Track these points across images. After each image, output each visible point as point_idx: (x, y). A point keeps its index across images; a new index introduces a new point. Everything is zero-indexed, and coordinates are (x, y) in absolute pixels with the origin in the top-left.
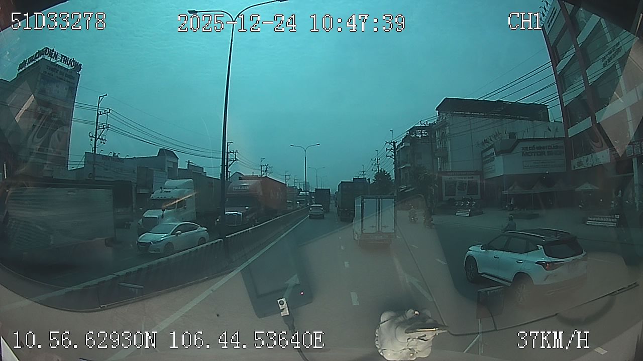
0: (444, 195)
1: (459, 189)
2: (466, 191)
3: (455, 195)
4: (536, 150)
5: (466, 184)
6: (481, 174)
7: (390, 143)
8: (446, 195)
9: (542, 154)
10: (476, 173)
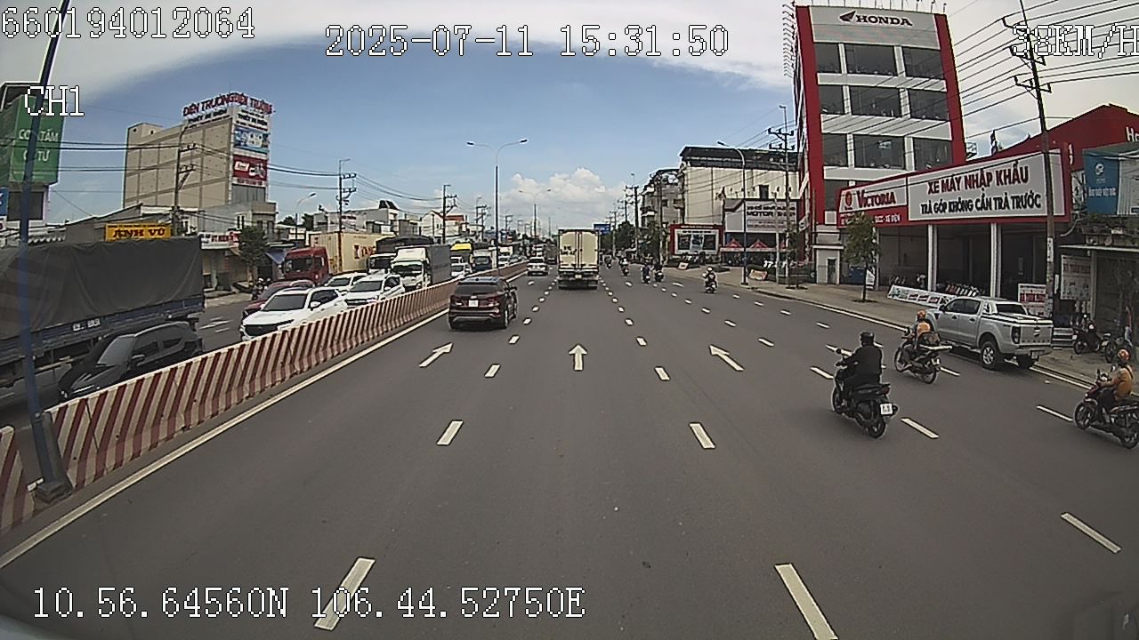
0: (676, 247)
1: (693, 243)
2: (702, 245)
3: (688, 249)
4: (763, 210)
5: (702, 238)
6: (721, 228)
7: (631, 188)
8: (679, 249)
9: (769, 214)
10: (715, 227)
